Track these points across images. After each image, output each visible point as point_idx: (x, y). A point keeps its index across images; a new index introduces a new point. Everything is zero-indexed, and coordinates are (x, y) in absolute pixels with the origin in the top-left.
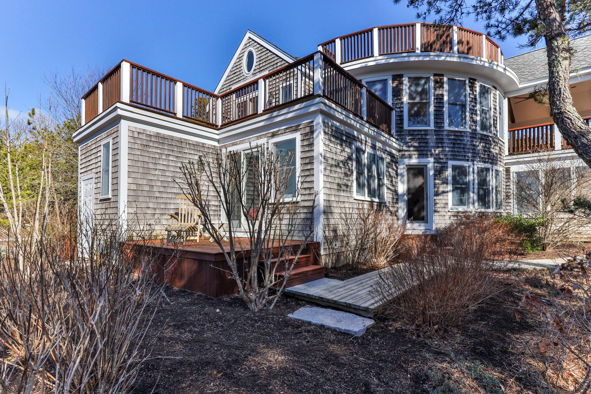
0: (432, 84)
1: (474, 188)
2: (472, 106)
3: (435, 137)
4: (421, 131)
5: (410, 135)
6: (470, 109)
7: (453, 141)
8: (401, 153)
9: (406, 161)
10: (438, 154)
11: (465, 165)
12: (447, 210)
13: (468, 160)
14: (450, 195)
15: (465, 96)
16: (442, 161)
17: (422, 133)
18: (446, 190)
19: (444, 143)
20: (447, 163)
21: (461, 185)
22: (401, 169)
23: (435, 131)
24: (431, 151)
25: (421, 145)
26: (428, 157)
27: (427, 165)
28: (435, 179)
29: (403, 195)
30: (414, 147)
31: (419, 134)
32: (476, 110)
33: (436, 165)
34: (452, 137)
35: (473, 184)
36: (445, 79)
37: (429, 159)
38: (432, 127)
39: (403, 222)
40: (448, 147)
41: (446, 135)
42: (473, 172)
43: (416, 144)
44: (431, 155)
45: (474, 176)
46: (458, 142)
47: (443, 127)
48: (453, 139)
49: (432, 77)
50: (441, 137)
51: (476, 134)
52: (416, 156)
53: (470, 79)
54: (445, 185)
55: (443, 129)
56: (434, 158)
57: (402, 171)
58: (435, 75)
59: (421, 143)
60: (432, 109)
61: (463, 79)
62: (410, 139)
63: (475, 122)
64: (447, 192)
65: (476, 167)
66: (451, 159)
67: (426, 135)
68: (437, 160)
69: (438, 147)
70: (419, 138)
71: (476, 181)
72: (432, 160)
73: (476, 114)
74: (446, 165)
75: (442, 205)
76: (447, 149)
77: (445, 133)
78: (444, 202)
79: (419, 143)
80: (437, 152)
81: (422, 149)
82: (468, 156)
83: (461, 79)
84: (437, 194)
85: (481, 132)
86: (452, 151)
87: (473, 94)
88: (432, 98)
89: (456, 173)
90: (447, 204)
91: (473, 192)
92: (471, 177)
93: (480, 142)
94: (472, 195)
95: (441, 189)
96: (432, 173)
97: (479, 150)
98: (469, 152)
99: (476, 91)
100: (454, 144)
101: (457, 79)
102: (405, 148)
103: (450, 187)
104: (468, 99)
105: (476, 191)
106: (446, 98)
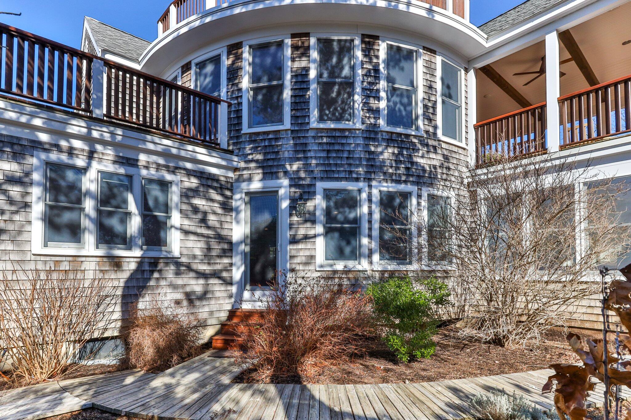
0: (288, 52)
1: (370, 229)
2: (369, 83)
3: (292, 142)
4: (267, 133)
5: (251, 142)
6: (364, 89)
7: (325, 147)
8: (237, 173)
9: (244, 186)
10: (298, 171)
11: (350, 188)
12: (311, 267)
13: (357, 180)
14: (320, 241)
15: (353, 68)
16: (304, 182)
17: (271, 136)
18: (312, 232)
19: (310, 151)
20: (312, 185)
21: (342, 223)
22: (237, 200)
23: (292, 131)
24: (284, 166)
25: (269, 157)
26: (278, 178)
27: (277, 192)
28: (291, 215)
30: (257, 161)
31: (265, 140)
32: (378, 91)
33: (293, 190)
34: (325, 140)
35: (370, 222)
36: (313, 41)
37: (282, 181)
38: (287, 124)
39: (238, 288)
40: (316, 158)
41: (314, 137)
42: (370, 200)
43: (260, 157)
44: (286, 173)
45: (370, 207)
46: (337, 147)
47: (308, 123)
48: (327, 143)
49: (288, 41)
50: (303, 141)
51: (376, 133)
52: (260, 176)
53: (363, 36)
54: (309, 225)
55: (308, 128)
56: (291, 179)
57: (239, 203)
58: (293, 36)
59: (269, 153)
60: (287, 94)
61: (349, 38)
62: (251, 149)
63: (376, 112)
64: (315, 236)
65: (375, 192)
66: (322, 179)
67: (277, 139)
68: (295, 182)
69: (298, 159)
70: (266, 146)
71: (377, 216)
72: (286, 182)
73: (378, 99)
74: (312, 190)
75: (304, 259)
76: (314, 162)
77: (311, 134)
78: (308, 253)
79: (265, 154)
80: (295, 167)
81: (270, 163)
82: (357, 173)
83: (344, 38)
84: (294, 241)
85: (389, 129)
86: (324, 164)
87: (370, 62)
88: (288, 76)
89: (332, 204)
90: (312, 257)
91: (370, 236)
92: (365, 209)
93: (387, 147)
94: (365, 241)
95: (302, 232)
96: (285, 204)
97: (384, 161)
98: (358, 166)
99: (377, 57)
100: (328, 151)
101: (336, 38)
102: (242, 165)
103: (319, 229)
104: (360, 72)
105: (376, 233)
106: (313, 74)
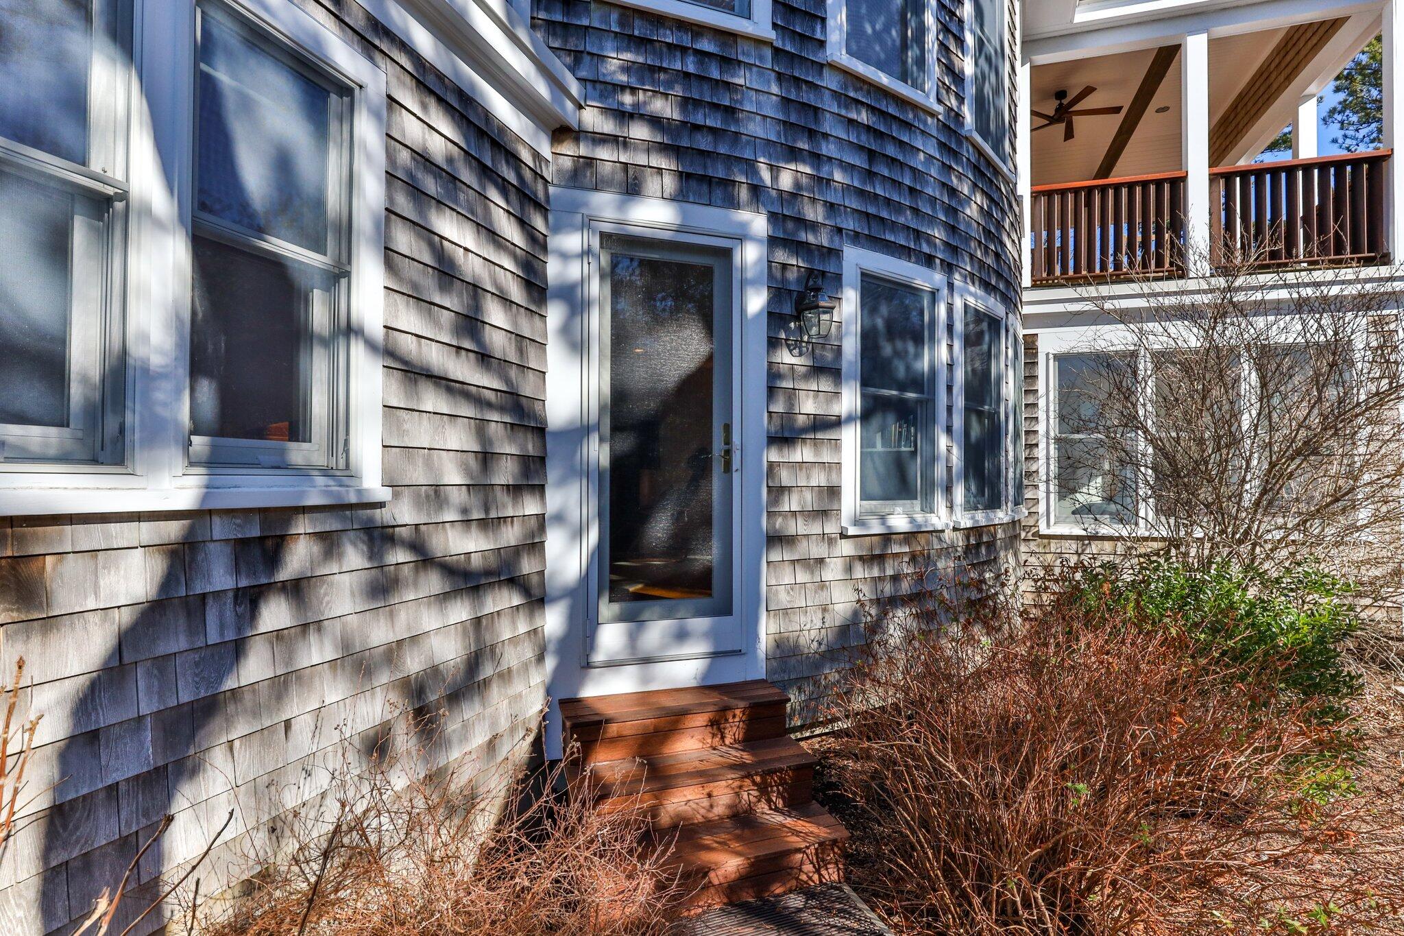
1: (950, 409)
3: (775, 89)
4: (697, 29)
5: (628, 41)
7: (865, 140)
8: (568, 148)
9: (604, 204)
10: (794, 196)
11: (919, 282)
12: (831, 528)
13: (928, 261)
14: (850, 437)
16: (811, 239)
17: (706, 45)
18: (832, 411)
19: (826, 136)
20: (834, 254)
21: (902, 387)
22: (565, 256)
23: (776, 51)
24: (750, 166)
25: (699, 119)
26: (732, 203)
27: (726, 254)
28: (773, 343)
29: (579, 432)
30: (655, 122)
31: (684, 50)
32: (962, 25)
33: (781, 256)
34: (863, 117)
35: (950, 388)
37: (744, 215)
39: (572, 617)
40: (848, 168)
41: (836, 96)
42: (950, 328)
43: (663, 107)
44: (757, 190)
45: (950, 347)
46: (891, 150)
47: (822, 44)
48: (868, 128)
50: (807, 97)
51: (959, 139)
52: (669, 183)
54: (825, 385)
55: (819, 58)
56: (773, 217)
57: (574, 271)
59: (697, 103)
62: (627, 68)
63: (959, 81)
64: (836, 423)
65: (958, 304)
66: (856, 238)
67: (728, 62)
68: (787, 231)
69: (793, 154)
70: (687, 75)
71: (959, 375)
72: (759, 223)
73: (963, 47)
74: (831, 268)
75: (809, 500)
76: (838, 176)
77: (830, 81)
78: (819, 479)
79: (686, 103)
80: (786, 181)
81: (704, 143)
82: (929, 239)
84: (784, 436)
85: (977, 139)
86: (860, 193)
89: (880, 323)
90: (833, 492)
91: (949, 430)
92: (943, 353)
93: (974, 186)
94: (943, 441)
95: (808, 406)
96: (756, 301)
97: (968, 222)
98: (932, 220)
100: (872, 155)
102: (592, 119)
103: (849, 400)
105: (958, 422)
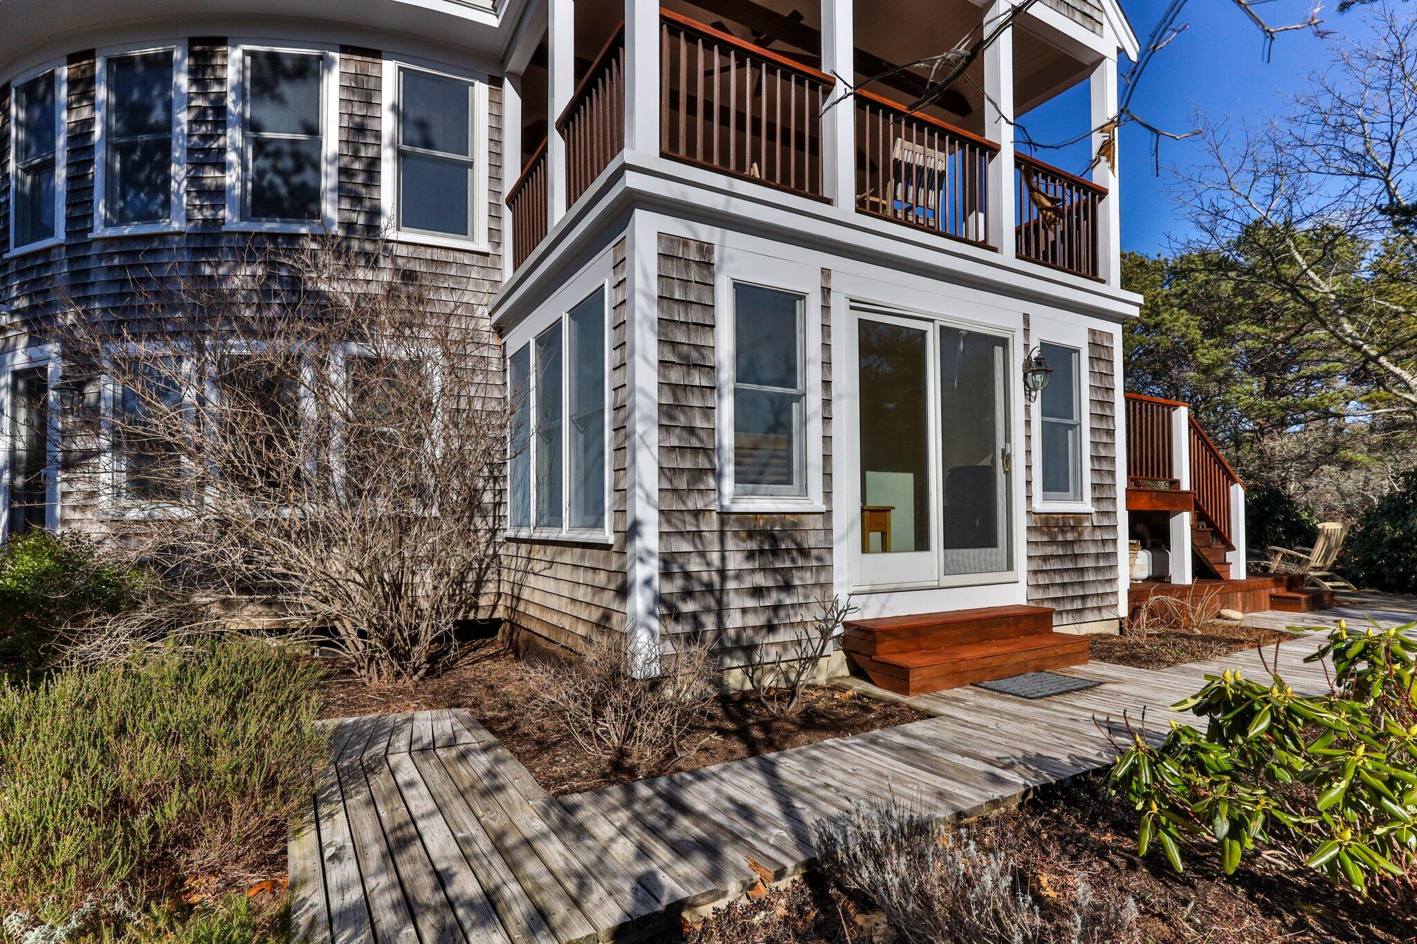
0: (63, 93)
2: (205, 137)
3: (67, 269)
4: (36, 255)
6: (191, 151)
7: (117, 275)
10: (74, 326)
12: (94, 515)
13: (174, 335)
15: (169, 107)
16: (83, 347)
17: (38, 261)
18: (92, 446)
19: (93, 284)
23: (68, 247)
24: (54, 317)
25: (36, 302)
26: (47, 342)
27: (47, 368)
28: (63, 412)
30: (23, 311)
31: (33, 268)
32: (222, 151)
33: (67, 363)
34: (116, 262)
36: (99, 65)
37: (51, 346)
38: (60, 235)
40: (101, 297)
41: (100, 257)
43: (26, 303)
44: (55, 331)
46: (137, 273)
47: (91, 229)
48: (120, 267)
49: (64, 72)
50: (84, 266)
51: (217, 237)
52: (26, 340)
53: (193, 41)
54: (90, 431)
55: (90, 238)
56: (63, 343)
58: (72, 59)
59: (36, 294)
60: (61, 173)
61: (160, 49)
62: (17, 289)
63: (218, 195)
64: (98, 453)
66: (109, 339)
67: (47, 265)
68: (69, 347)
69: (75, 302)
70: (33, 281)
72: (56, 349)
73: (222, 167)
74: (94, 363)
75: (80, 499)
76: (98, 305)
77: (95, 250)
78: (87, 487)
79: (32, 296)
80: (70, 318)
81: (38, 314)
83: (151, 51)
84: (68, 463)
85: (245, 226)
86: (114, 309)
87: (204, 94)
88: (61, 141)
90: (95, 494)
93: (238, 264)
95: (79, 444)
97: (233, 292)
99: (221, 81)
101: (137, 53)
103: (103, 438)
104: (183, 117)
106: (98, 130)
